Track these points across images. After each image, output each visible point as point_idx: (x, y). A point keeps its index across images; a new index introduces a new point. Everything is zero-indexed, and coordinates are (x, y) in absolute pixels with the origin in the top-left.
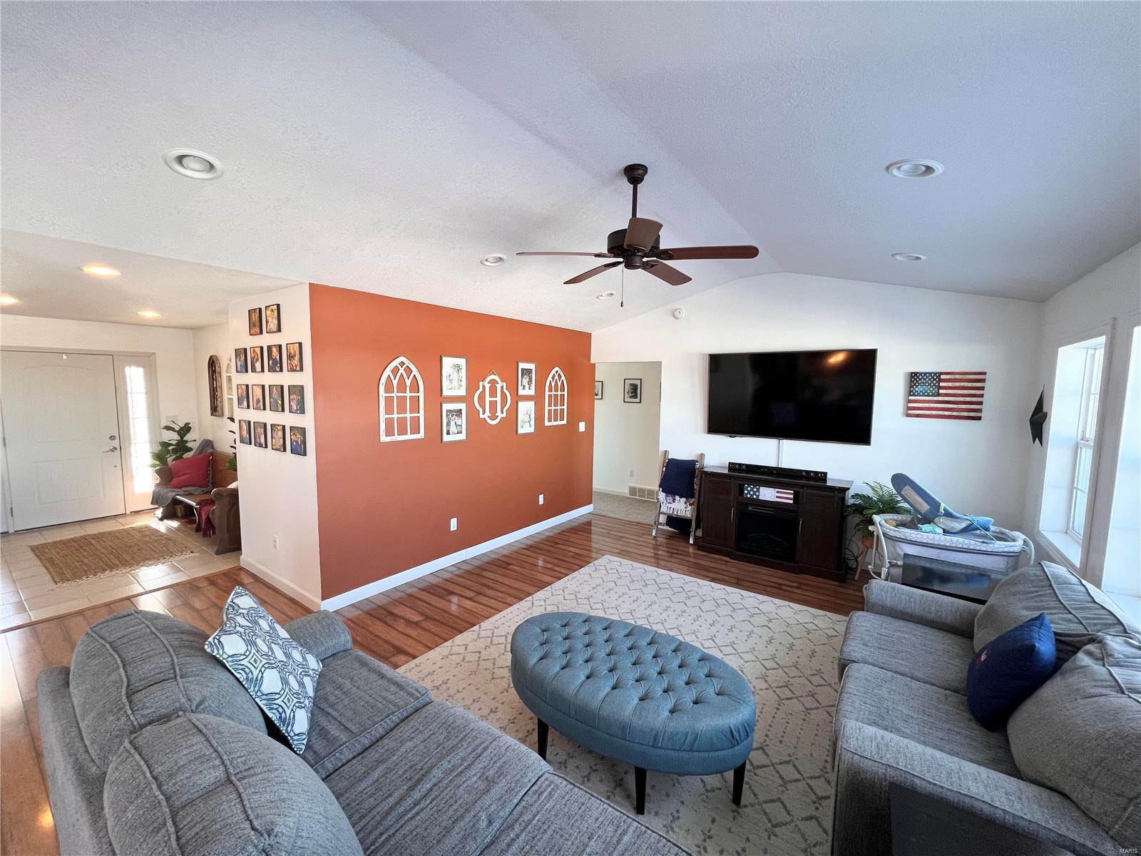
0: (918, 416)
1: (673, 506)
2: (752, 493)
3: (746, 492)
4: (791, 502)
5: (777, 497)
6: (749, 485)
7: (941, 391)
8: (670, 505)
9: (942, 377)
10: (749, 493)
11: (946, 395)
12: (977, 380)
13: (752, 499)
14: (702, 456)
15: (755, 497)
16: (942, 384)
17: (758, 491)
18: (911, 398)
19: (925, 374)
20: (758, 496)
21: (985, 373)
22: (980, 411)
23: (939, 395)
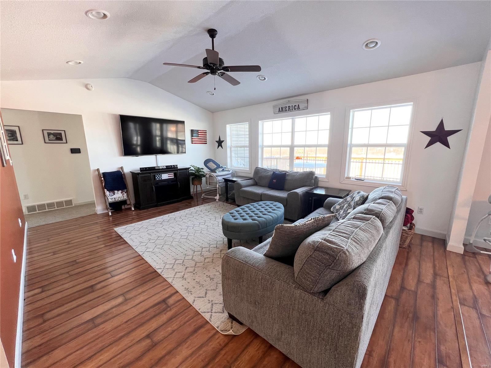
0: (195, 143)
1: (114, 196)
2: (159, 178)
3: (156, 178)
4: (173, 177)
5: (169, 177)
6: (157, 175)
7: (199, 136)
8: (112, 197)
9: (199, 131)
10: (158, 178)
11: (200, 137)
12: (205, 132)
13: (159, 180)
14: (122, 168)
15: (160, 179)
16: (199, 134)
17: (161, 176)
18: (193, 138)
19: (195, 130)
20: (161, 178)
21: (206, 131)
22: (206, 141)
23: (198, 137)
